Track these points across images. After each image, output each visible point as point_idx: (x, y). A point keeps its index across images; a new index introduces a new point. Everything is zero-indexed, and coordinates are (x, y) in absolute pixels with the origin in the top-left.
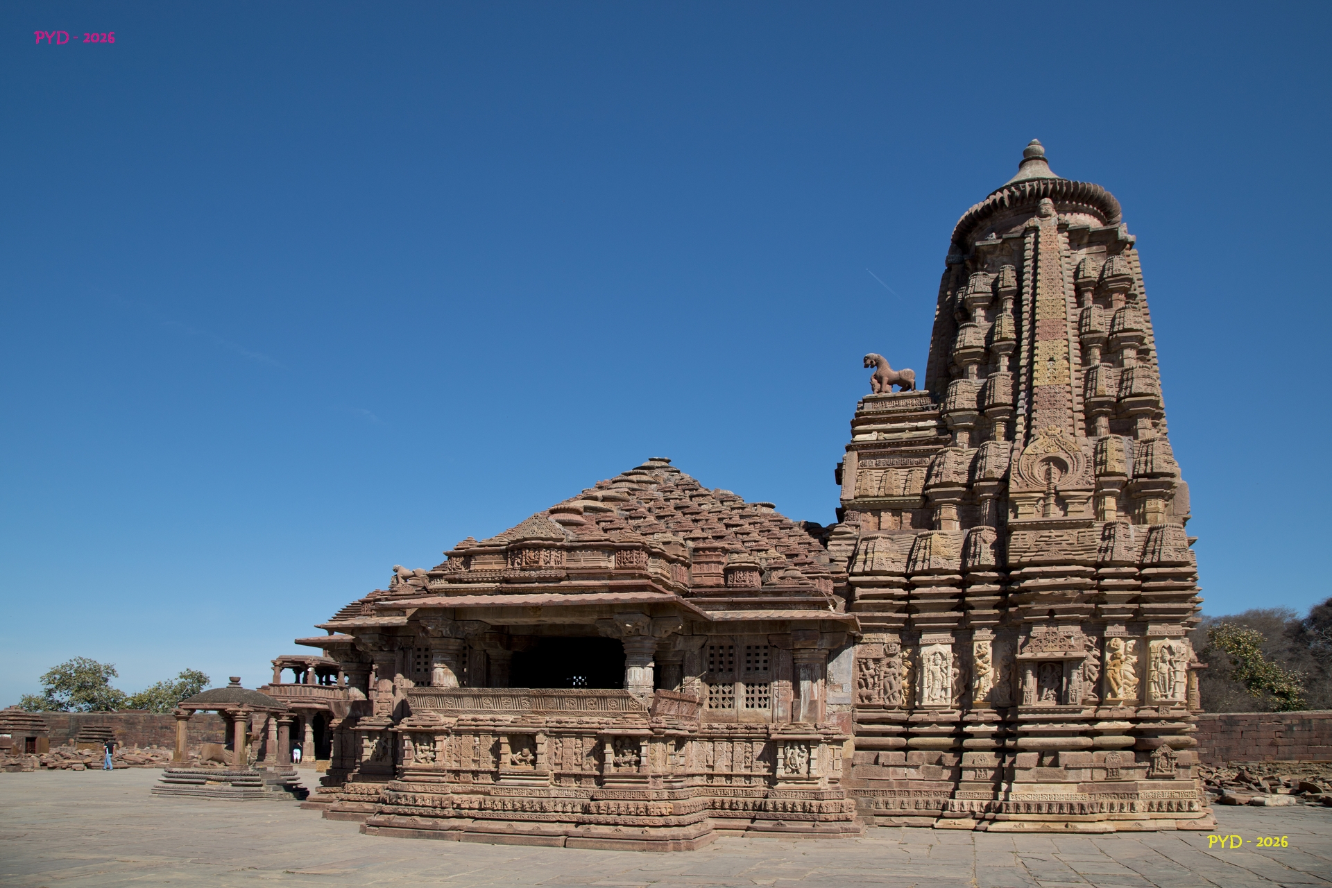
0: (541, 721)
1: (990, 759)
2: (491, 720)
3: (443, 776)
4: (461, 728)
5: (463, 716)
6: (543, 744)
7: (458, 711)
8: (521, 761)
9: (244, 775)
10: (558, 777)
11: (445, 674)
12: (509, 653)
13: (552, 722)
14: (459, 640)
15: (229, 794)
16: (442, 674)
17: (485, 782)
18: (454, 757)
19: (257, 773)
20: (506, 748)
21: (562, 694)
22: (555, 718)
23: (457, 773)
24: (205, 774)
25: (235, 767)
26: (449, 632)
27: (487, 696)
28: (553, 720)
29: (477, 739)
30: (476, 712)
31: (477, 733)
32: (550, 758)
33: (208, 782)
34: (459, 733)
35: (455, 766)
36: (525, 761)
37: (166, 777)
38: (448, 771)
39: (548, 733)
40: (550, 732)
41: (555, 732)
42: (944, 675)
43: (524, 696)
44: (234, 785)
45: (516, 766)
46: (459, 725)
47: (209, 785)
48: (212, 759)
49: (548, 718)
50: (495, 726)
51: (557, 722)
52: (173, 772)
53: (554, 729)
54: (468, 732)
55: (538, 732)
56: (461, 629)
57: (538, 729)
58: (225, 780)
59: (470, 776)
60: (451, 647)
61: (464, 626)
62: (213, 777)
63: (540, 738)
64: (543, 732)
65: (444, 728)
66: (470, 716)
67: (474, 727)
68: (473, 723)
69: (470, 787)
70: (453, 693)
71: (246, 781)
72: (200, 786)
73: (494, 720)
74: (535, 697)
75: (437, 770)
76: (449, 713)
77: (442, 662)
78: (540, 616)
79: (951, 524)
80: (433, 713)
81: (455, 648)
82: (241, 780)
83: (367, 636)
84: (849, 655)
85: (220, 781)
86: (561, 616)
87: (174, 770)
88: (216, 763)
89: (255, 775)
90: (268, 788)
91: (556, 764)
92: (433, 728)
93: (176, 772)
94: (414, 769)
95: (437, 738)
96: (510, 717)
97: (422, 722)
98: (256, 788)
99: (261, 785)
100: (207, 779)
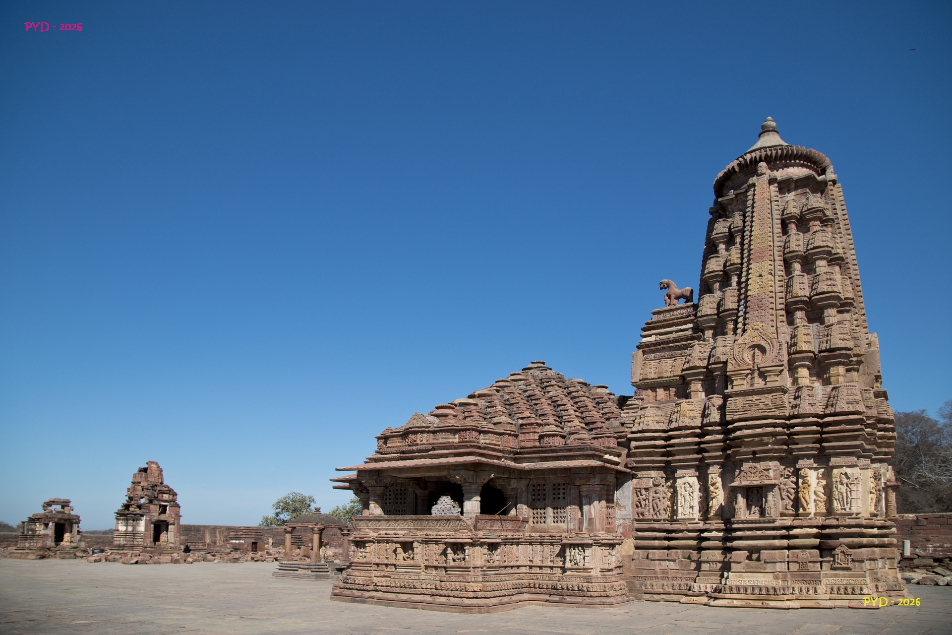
0: (418, 534)
1: (718, 555)
2: (394, 534)
3: (371, 567)
4: (380, 539)
5: (381, 532)
6: (417, 548)
7: (380, 529)
8: (408, 558)
9: (317, 565)
10: (427, 567)
11: (375, 507)
12: (427, 492)
13: (423, 535)
14: (382, 488)
15: (308, 576)
16: (373, 507)
17: (391, 570)
18: (377, 556)
19: (326, 564)
20: (400, 550)
21: (428, 518)
22: (425, 532)
23: (378, 565)
24: (298, 565)
25: (313, 561)
26: (375, 483)
27: (392, 520)
28: (424, 534)
29: (388, 545)
30: (388, 529)
31: (387, 542)
32: (422, 556)
33: (300, 569)
34: (379, 542)
35: (377, 561)
36: (409, 558)
37: (280, 566)
38: (374, 564)
39: (421, 542)
40: (422, 541)
41: (425, 541)
42: (691, 498)
43: (410, 519)
44: (312, 571)
45: (405, 561)
46: (379, 537)
47: (300, 572)
48: (305, 556)
49: (422, 533)
51: (426, 535)
52: (283, 564)
53: (424, 539)
54: (383, 541)
55: (414, 541)
56: (383, 481)
57: (414, 539)
58: (308, 569)
59: (384, 566)
60: (378, 492)
61: (383, 479)
62: (302, 566)
63: (415, 545)
64: (417, 541)
65: (371, 539)
66: (384, 532)
67: (386, 538)
68: (386, 536)
69: (382, 573)
70: (376, 518)
71: (318, 569)
72: (295, 572)
73: (395, 534)
74: (415, 520)
75: (367, 563)
76: (375, 530)
77: (374, 500)
78: (419, 472)
79: (697, 394)
80: (367, 530)
81: (380, 492)
82: (315, 569)
83: (353, 485)
84: (629, 486)
85: (305, 569)
86: (429, 472)
87: (284, 562)
88: (306, 559)
89: (324, 566)
90: (331, 573)
91: (426, 560)
92: (365, 539)
93: (285, 564)
94: (356, 563)
95: (367, 545)
96: (403, 532)
97: (359, 536)
98: (325, 573)
99: (328, 572)
100: (300, 568)
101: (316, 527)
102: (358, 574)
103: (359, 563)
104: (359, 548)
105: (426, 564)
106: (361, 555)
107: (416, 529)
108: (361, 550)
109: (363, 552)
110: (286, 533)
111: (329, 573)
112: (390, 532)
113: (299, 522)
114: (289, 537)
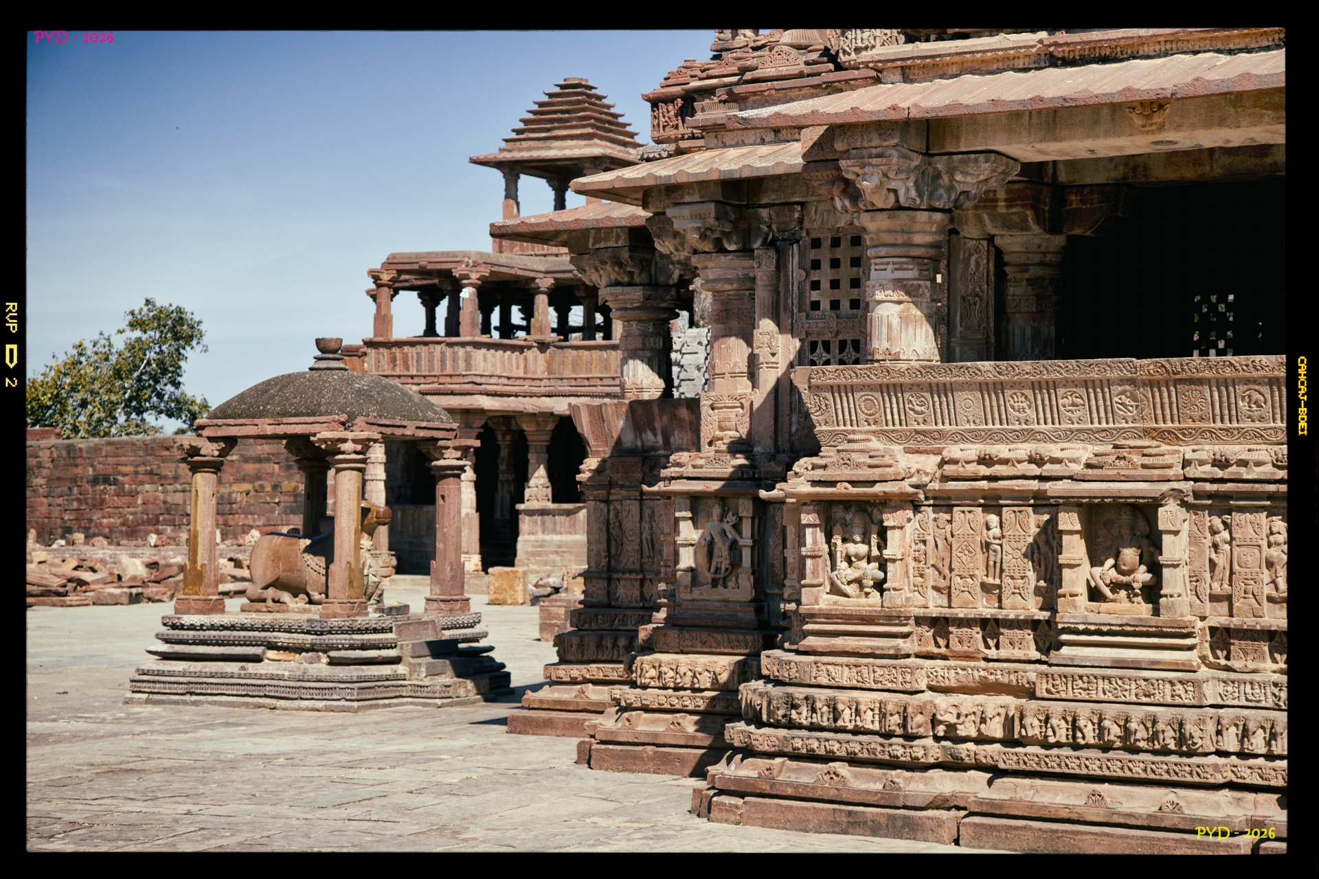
0: (1168, 459)
2: (1031, 460)
3: (905, 636)
4: (952, 485)
5: (953, 451)
6: (1176, 532)
7: (942, 434)
8: (1115, 586)
9: (358, 630)
10: (1223, 637)
11: (905, 319)
13: (1202, 462)
15: (319, 689)
16: (895, 322)
17: (1017, 653)
18: (932, 576)
19: (387, 623)
20: (1074, 547)
21: (1228, 372)
22: (1207, 449)
23: (940, 625)
24: (264, 629)
25: (336, 608)
26: (912, 192)
27: (1018, 384)
28: (1203, 455)
30: (990, 436)
31: (992, 502)
32: (1195, 578)
33: (271, 654)
34: (944, 503)
35: (935, 605)
37: (167, 641)
38: (919, 621)
39: (1191, 499)
40: (1197, 495)
41: (1210, 496)
43: (1119, 382)
44: (333, 662)
46: (945, 478)
47: (274, 665)
49: (1187, 451)
50: (1042, 478)
51: (1216, 463)
52: (182, 627)
53: (1209, 487)
54: (969, 499)
55: (1163, 496)
56: (945, 180)
57: (1165, 487)
58: (313, 649)
59: (977, 633)
60: (918, 239)
61: (951, 171)
62: (283, 638)
63: (1169, 515)
64: (1178, 494)
65: (906, 487)
66: (973, 450)
67: (984, 484)
68: (983, 470)
69: (977, 671)
70: (929, 379)
72: (252, 668)
73: (1039, 460)
74: (1150, 383)
75: (888, 618)
76: (920, 441)
77: (899, 284)
81: (929, 239)
82: (352, 647)
85: (298, 649)
87: (185, 618)
89: (383, 631)
90: (414, 668)
91: (1214, 598)
92: (878, 488)
93: (192, 627)
94: (829, 617)
95: (889, 520)
96: (1083, 452)
97: (847, 473)
98: (386, 670)
99: (396, 661)
100: (272, 646)
101: (349, 435)
102: (844, 676)
103: (848, 618)
104: (837, 539)
105: (1214, 621)
106: (852, 574)
107: (1147, 433)
108: (852, 548)
109: (859, 558)
110: (196, 468)
111: (401, 669)
112: (1001, 450)
113: (262, 415)
114: (209, 491)
